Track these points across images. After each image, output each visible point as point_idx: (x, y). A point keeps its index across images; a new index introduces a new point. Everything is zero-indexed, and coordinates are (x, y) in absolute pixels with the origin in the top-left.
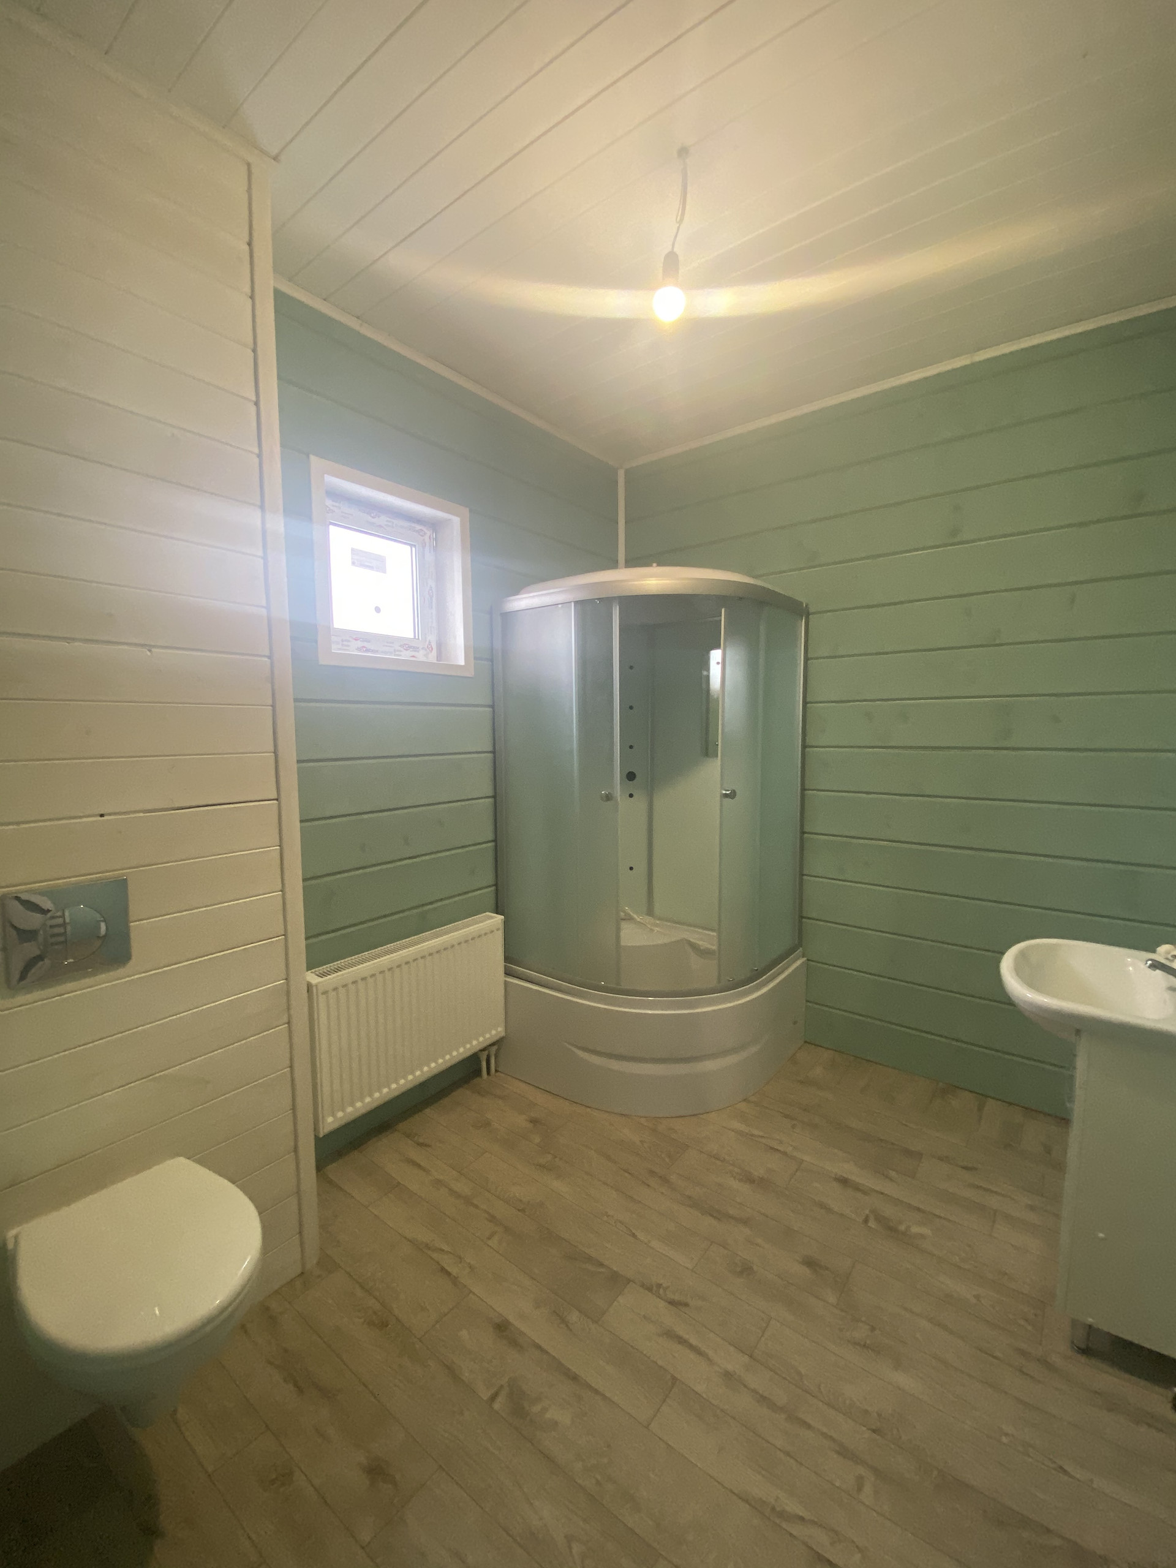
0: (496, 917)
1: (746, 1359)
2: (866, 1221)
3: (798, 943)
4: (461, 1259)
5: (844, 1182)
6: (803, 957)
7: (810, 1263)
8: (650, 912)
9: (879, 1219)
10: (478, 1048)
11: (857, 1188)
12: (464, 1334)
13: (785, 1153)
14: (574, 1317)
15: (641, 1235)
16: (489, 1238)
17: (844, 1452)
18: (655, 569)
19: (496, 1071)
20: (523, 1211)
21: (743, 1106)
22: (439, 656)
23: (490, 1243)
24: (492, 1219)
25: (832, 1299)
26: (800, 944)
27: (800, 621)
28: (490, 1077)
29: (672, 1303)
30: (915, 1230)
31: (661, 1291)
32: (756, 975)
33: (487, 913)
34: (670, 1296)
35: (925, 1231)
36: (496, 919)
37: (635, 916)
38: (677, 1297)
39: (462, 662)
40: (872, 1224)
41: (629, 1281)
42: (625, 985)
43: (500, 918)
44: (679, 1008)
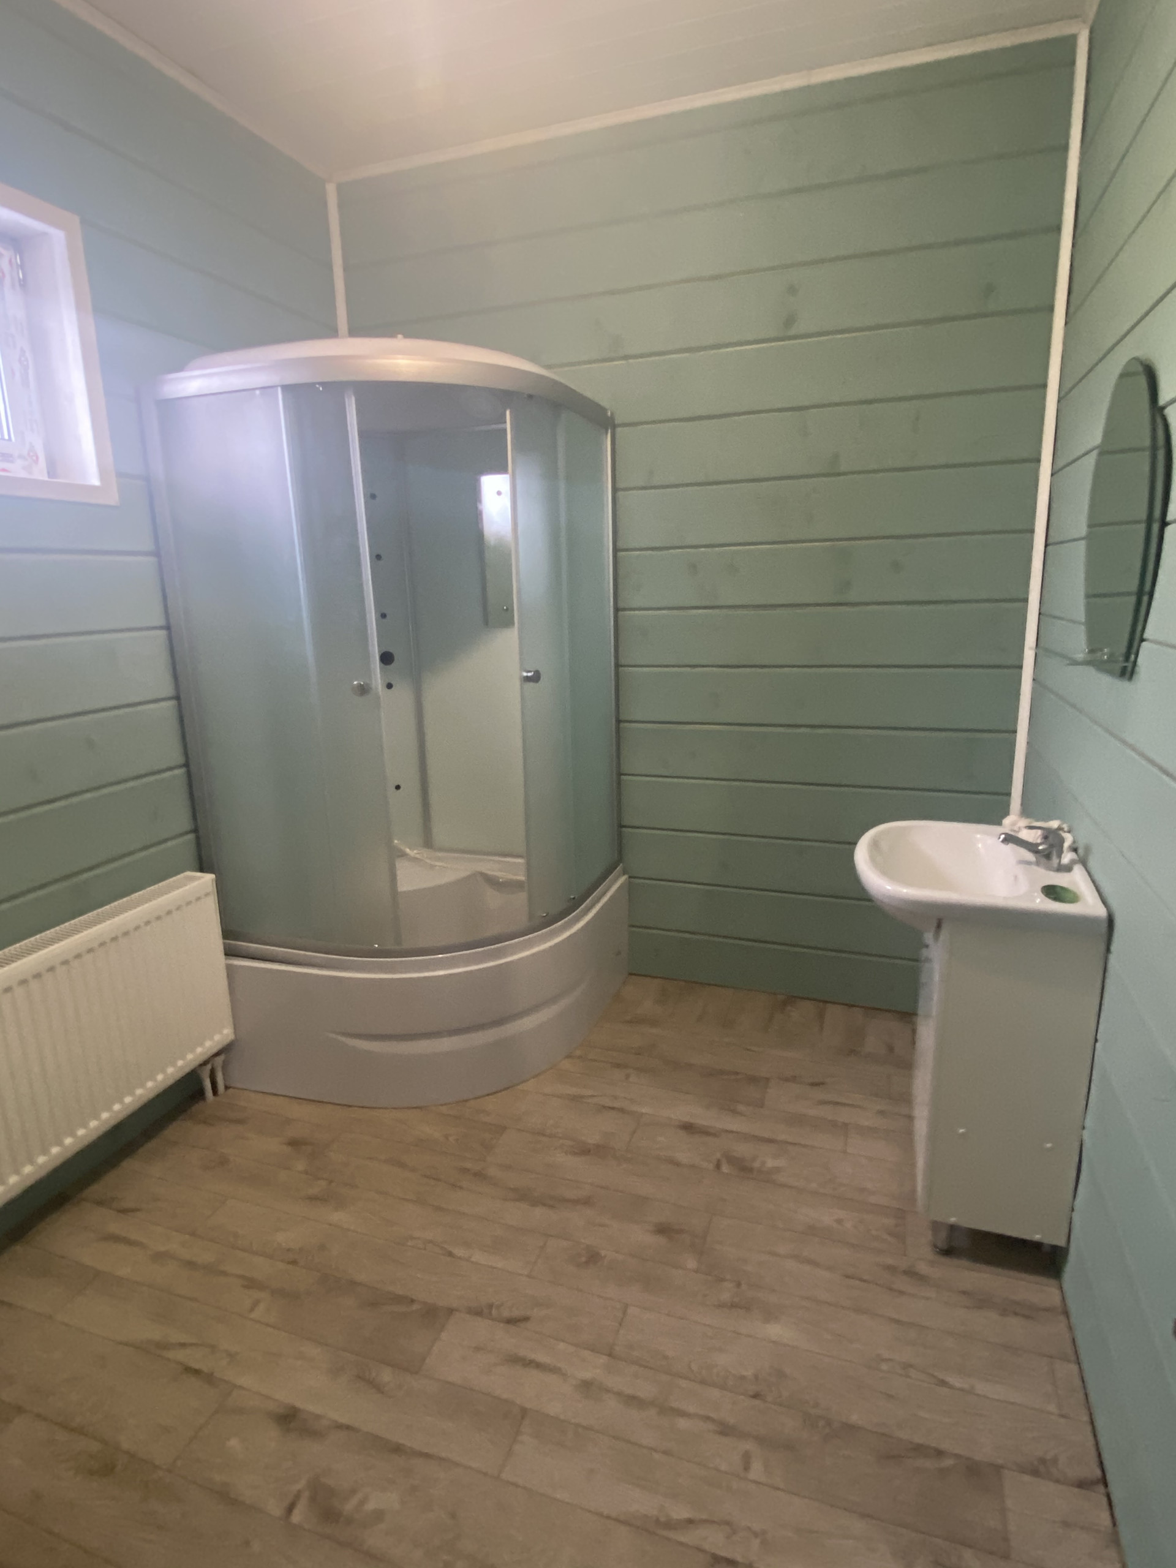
0: (202, 877)
1: (604, 1359)
2: (718, 1166)
3: (617, 860)
4: (213, 1348)
5: (688, 1128)
6: (624, 874)
7: (662, 1230)
8: (428, 842)
9: (732, 1160)
10: (197, 1063)
11: (705, 1132)
12: (234, 1443)
13: (622, 1110)
14: (386, 1376)
15: (459, 1252)
16: (252, 1310)
17: (725, 1430)
18: (400, 342)
19: (227, 1088)
20: (294, 1262)
21: (566, 1065)
22: (52, 470)
23: (253, 1316)
24: (251, 1284)
25: (691, 1263)
26: (620, 860)
27: (605, 436)
28: (217, 1098)
29: (510, 1321)
30: (770, 1163)
31: (494, 1312)
32: (573, 905)
33: (189, 873)
34: (506, 1314)
35: (780, 1163)
36: (202, 880)
37: (408, 850)
38: (516, 1313)
39: (95, 482)
40: (725, 1168)
41: (451, 1311)
42: (406, 945)
43: (209, 878)
44: (481, 962)
